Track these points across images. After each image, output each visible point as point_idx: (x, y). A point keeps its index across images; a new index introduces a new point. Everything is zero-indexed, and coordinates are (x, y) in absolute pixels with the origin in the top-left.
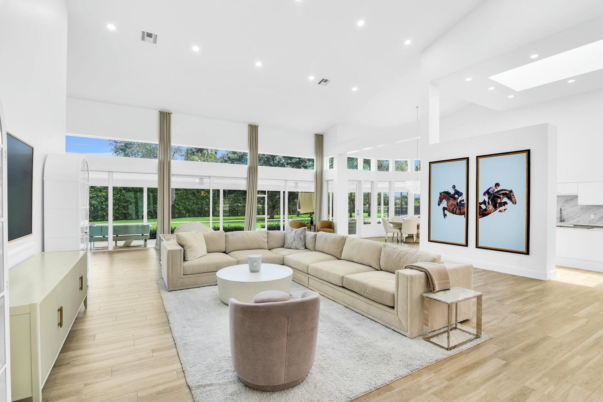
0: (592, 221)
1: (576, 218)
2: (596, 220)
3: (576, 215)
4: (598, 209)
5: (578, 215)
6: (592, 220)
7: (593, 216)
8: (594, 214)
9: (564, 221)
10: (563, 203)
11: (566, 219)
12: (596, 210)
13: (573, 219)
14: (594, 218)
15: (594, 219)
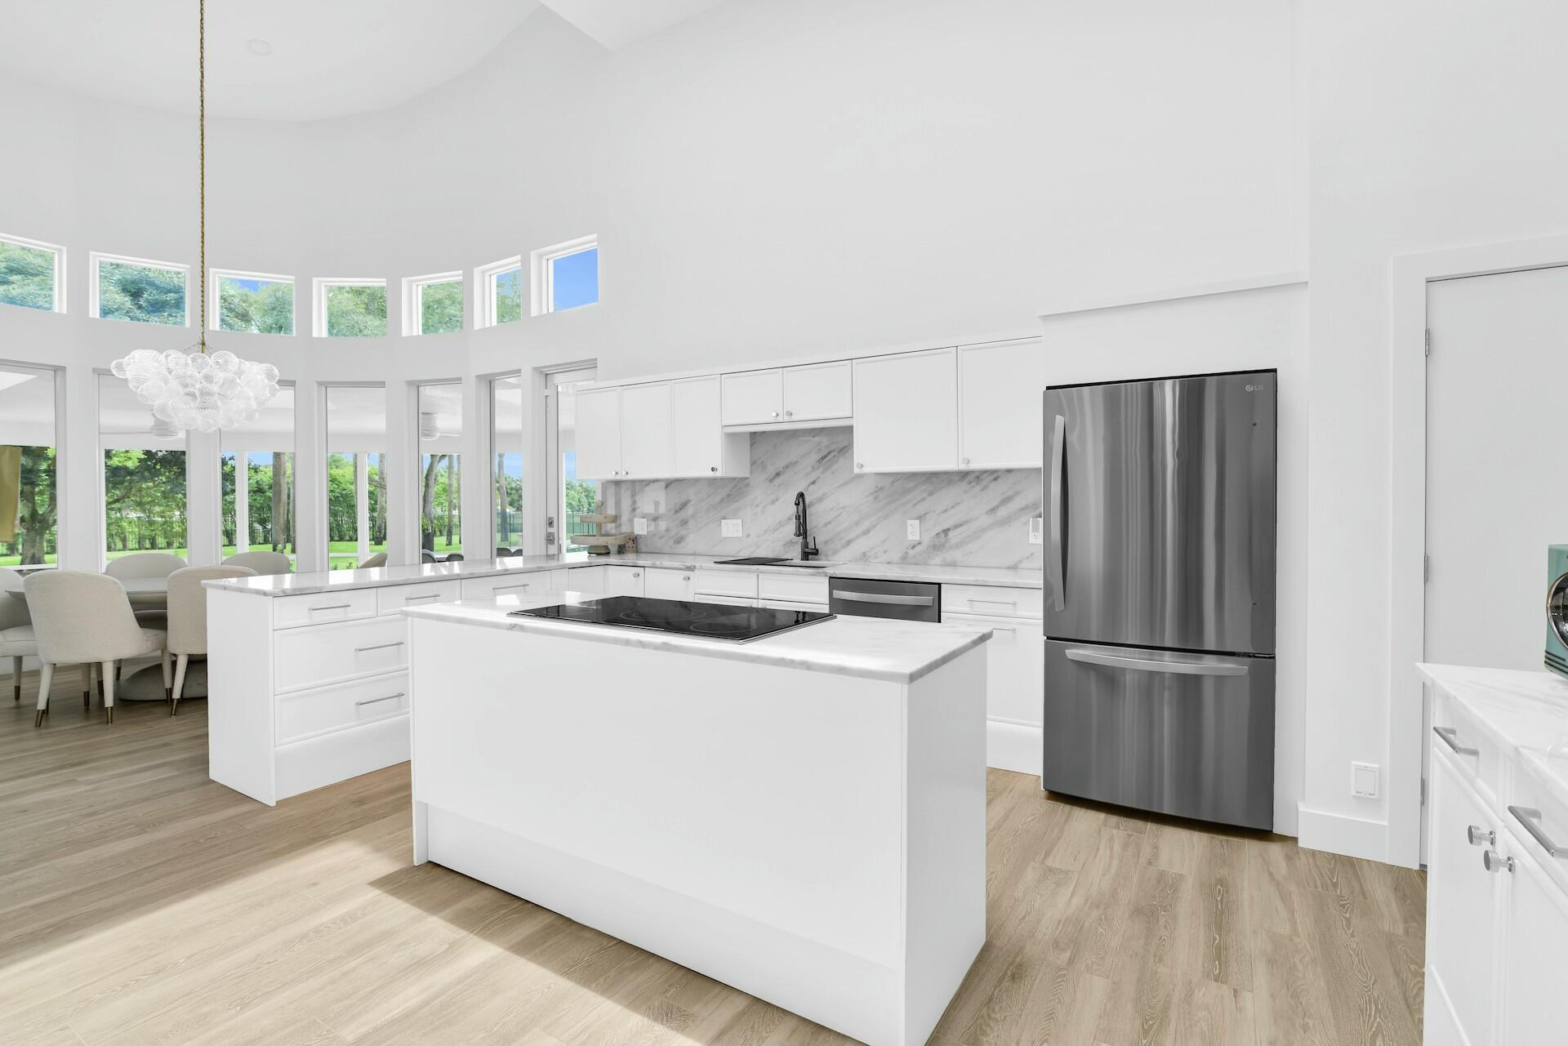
0: (912, 552)
1: (858, 537)
2: (926, 543)
3: (857, 524)
4: (931, 494)
5: (866, 525)
6: (913, 547)
7: (914, 531)
8: (920, 518)
9: (816, 552)
10: (814, 469)
11: (826, 543)
12: (924, 499)
13: (849, 543)
14: (917, 538)
15: (920, 543)
